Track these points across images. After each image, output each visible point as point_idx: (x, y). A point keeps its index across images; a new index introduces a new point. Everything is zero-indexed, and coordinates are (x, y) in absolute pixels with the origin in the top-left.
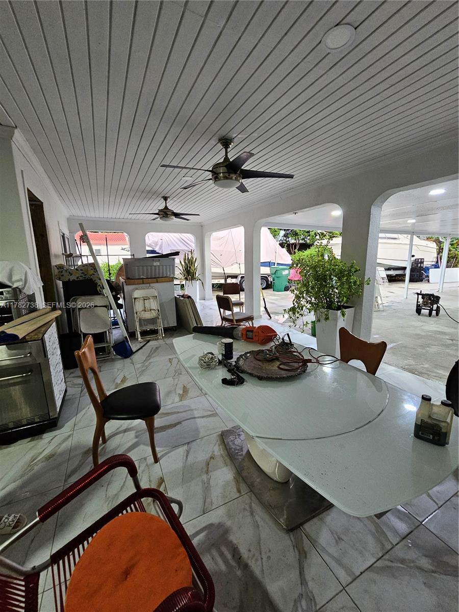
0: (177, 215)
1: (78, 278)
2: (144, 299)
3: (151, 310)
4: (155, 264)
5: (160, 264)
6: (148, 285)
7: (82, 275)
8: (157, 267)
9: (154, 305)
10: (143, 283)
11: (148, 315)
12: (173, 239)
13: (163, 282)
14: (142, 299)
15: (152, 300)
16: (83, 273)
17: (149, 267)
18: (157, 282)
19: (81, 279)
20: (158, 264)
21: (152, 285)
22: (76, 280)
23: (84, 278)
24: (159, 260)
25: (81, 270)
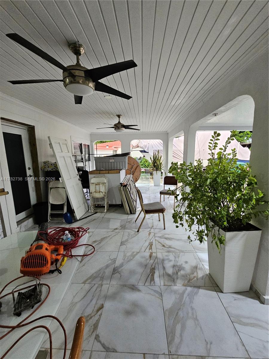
0: (127, 127)
1: (52, 169)
2: (96, 185)
3: (99, 192)
4: (111, 161)
5: (114, 161)
6: (103, 175)
7: (55, 168)
8: (113, 163)
9: (103, 189)
10: (100, 174)
11: (97, 195)
12: (156, 144)
13: (112, 173)
14: (95, 184)
15: (101, 186)
16: (55, 167)
17: (107, 163)
18: (108, 173)
19: (54, 170)
20: (113, 161)
21: (105, 175)
22: (51, 170)
23: (56, 169)
24: (114, 158)
25: (54, 165)
